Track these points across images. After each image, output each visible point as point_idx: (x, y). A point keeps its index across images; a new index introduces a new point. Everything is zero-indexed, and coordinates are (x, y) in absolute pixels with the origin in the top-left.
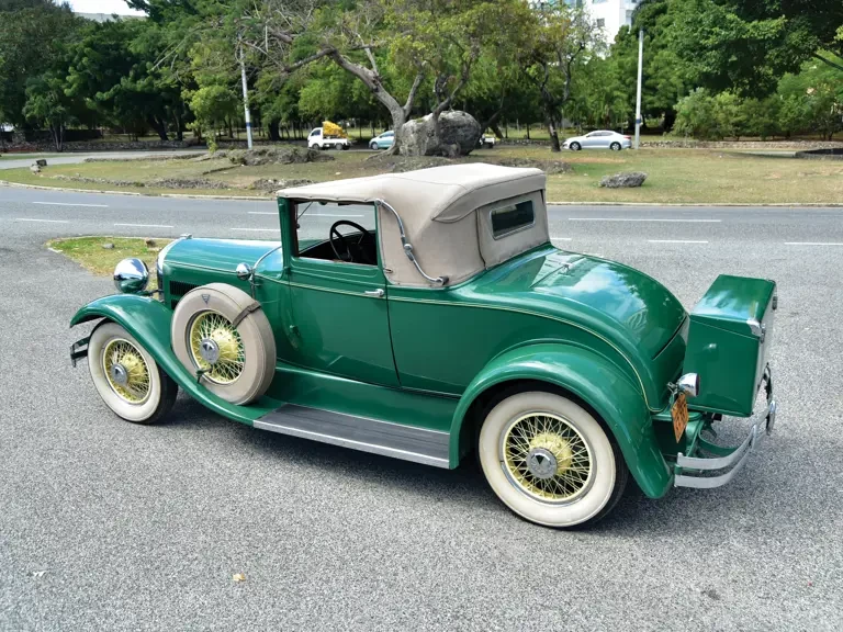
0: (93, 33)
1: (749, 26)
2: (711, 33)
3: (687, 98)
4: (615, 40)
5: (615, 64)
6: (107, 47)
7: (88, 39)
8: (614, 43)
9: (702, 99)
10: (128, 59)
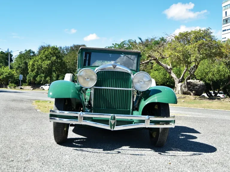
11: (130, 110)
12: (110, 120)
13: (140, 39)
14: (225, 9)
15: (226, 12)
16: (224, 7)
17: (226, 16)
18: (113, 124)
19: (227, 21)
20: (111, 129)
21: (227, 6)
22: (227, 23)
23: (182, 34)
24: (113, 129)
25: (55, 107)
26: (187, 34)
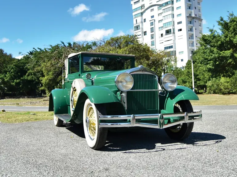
0: (17, 62)
1: (221, 53)
2: (210, 55)
3: (210, 81)
4: (187, 64)
5: (187, 71)
6: (20, 66)
7: (15, 64)
8: (186, 65)
9: (215, 82)
10: (26, 70)
11: (157, 110)
12: (160, 119)
13: (63, 43)
14: (136, 18)
15: (136, 20)
16: (134, 15)
17: (137, 23)
18: (162, 123)
19: (137, 28)
20: (161, 128)
21: (137, 15)
22: (138, 29)
23: (113, 39)
24: (162, 128)
25: (99, 113)
26: (117, 39)
